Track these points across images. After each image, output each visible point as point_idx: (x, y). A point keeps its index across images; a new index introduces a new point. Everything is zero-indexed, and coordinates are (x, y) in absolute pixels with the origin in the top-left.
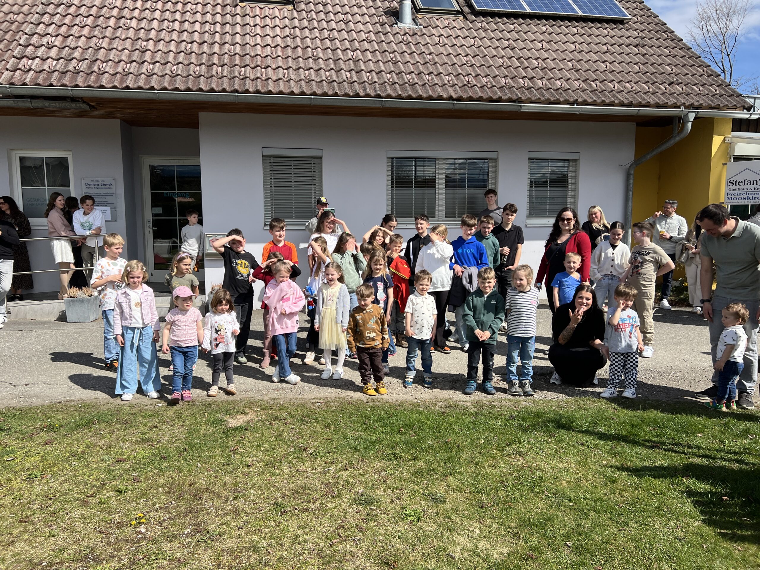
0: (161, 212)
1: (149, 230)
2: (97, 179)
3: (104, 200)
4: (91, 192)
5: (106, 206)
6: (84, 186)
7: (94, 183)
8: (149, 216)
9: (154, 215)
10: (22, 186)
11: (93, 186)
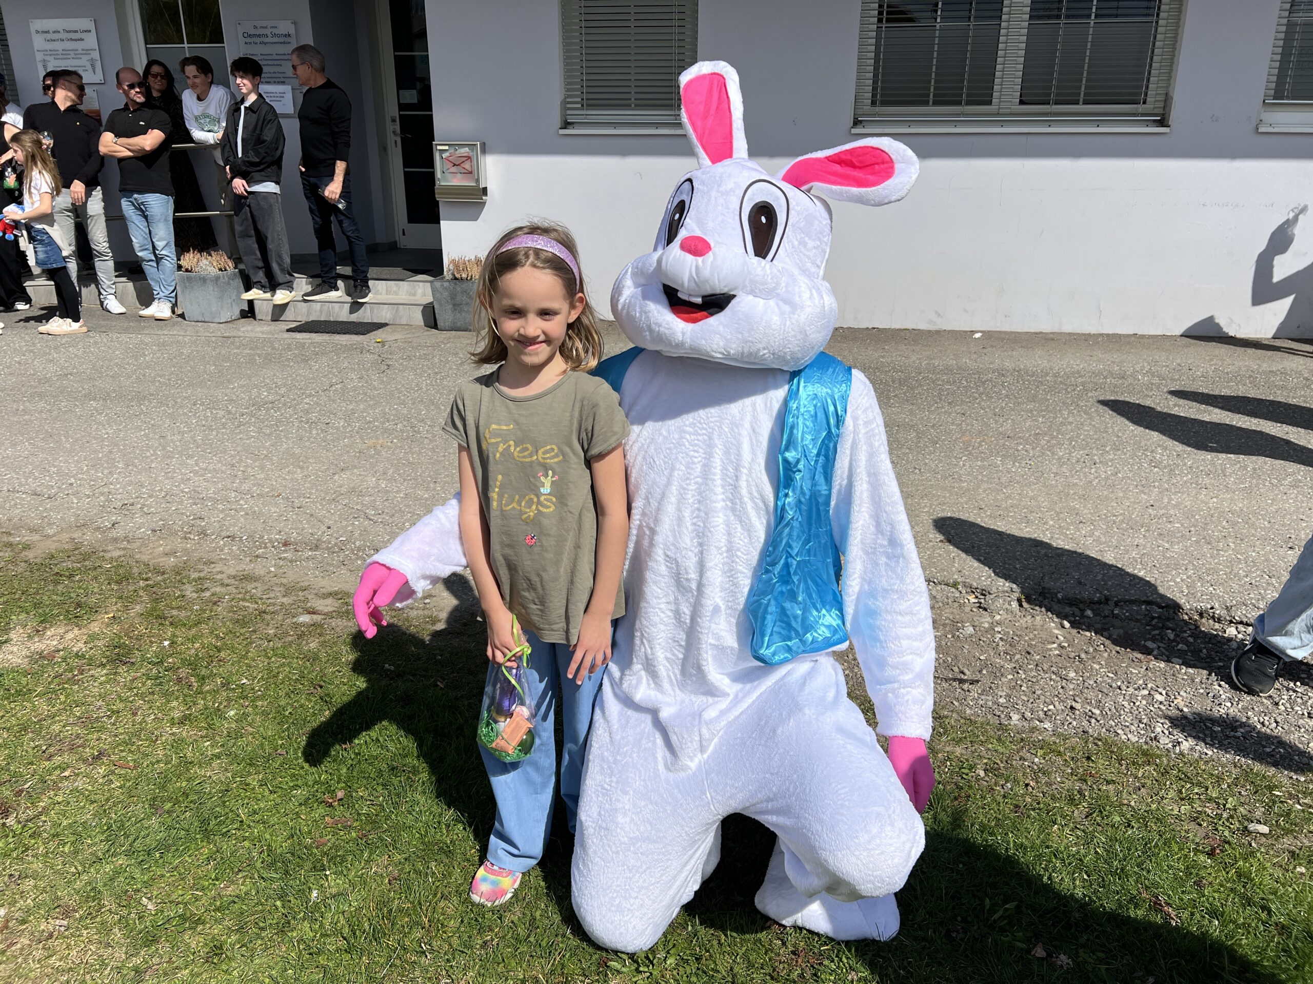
0: (415, 101)
1: (393, 138)
2: (264, 24)
3: (277, 69)
4: (256, 52)
5: (283, 83)
6: (242, 40)
7: (257, 32)
8: (392, 110)
9: (402, 107)
10: (146, 44)
11: (258, 40)
